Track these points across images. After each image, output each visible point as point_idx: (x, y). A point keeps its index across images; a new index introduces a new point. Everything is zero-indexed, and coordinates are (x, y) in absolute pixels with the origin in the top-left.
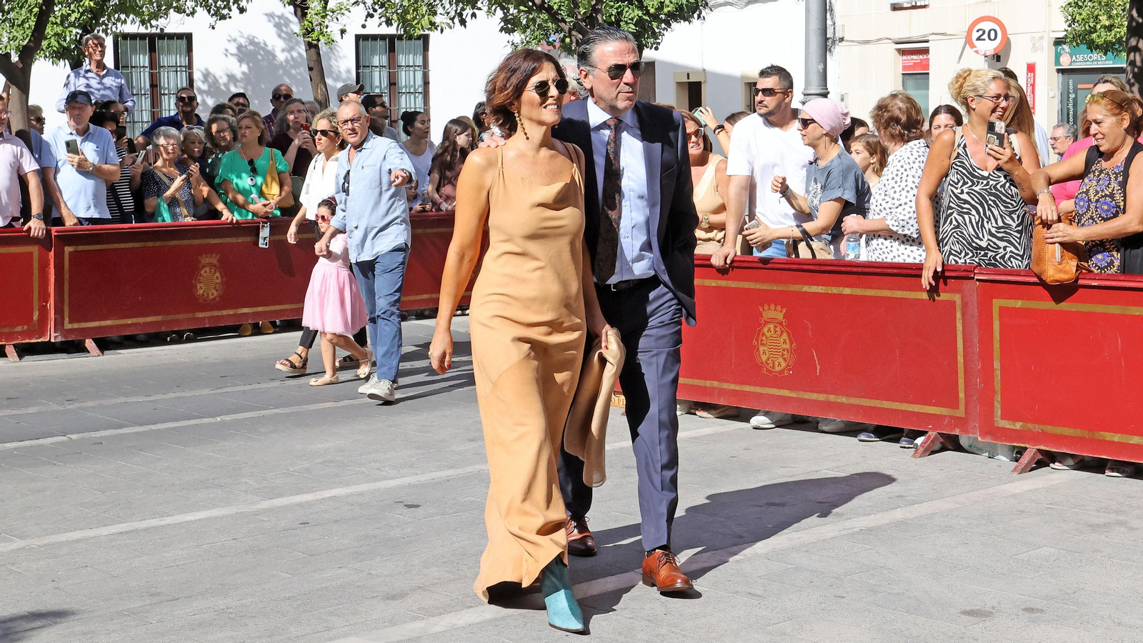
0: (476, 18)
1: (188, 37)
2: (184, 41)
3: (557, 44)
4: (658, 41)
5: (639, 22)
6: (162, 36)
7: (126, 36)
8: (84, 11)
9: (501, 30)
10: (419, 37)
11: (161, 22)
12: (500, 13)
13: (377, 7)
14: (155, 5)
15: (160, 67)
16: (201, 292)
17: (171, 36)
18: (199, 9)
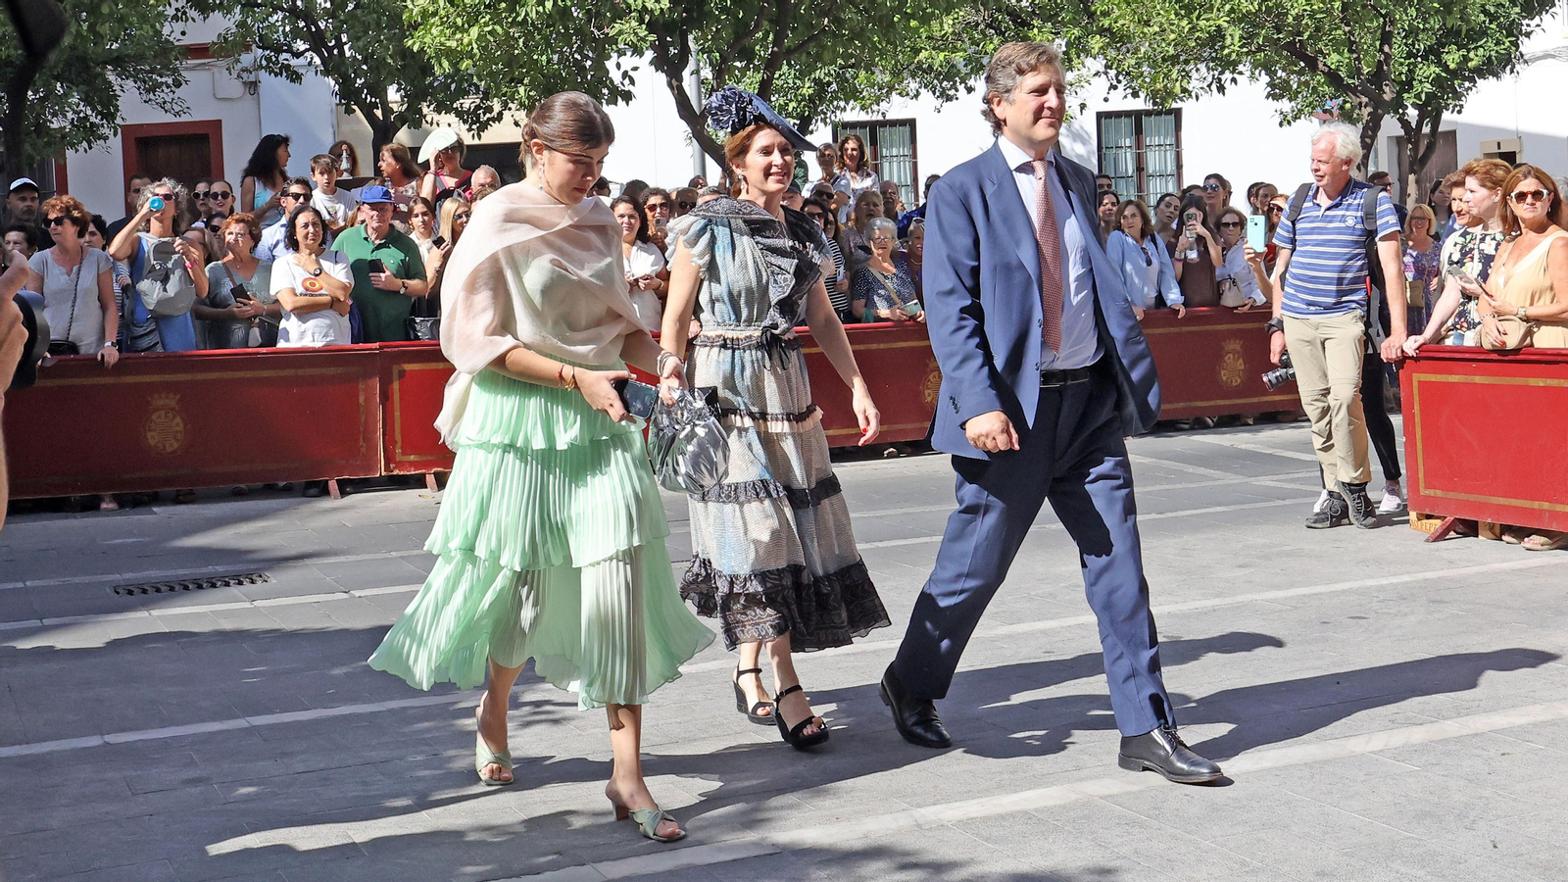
0: (1236, 84)
1: (911, 124)
2: (908, 128)
3: (1336, 112)
4: (1461, 103)
5: (1437, 81)
6: (885, 123)
7: (846, 125)
8: (802, 100)
9: (1267, 97)
10: (1170, 112)
11: (884, 105)
12: (1265, 79)
13: (1121, 78)
14: (876, 87)
15: (882, 157)
16: (929, 399)
17: (894, 123)
18: (923, 91)
